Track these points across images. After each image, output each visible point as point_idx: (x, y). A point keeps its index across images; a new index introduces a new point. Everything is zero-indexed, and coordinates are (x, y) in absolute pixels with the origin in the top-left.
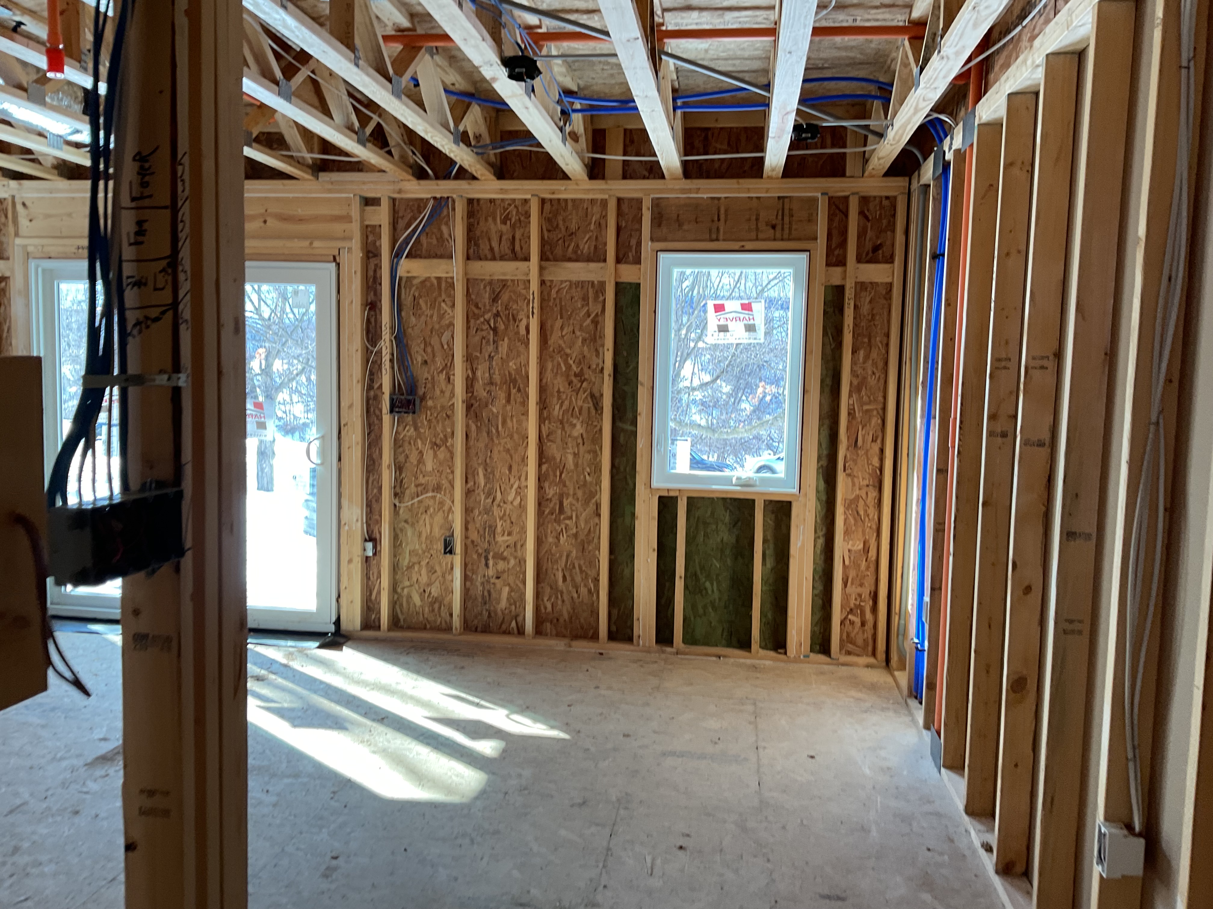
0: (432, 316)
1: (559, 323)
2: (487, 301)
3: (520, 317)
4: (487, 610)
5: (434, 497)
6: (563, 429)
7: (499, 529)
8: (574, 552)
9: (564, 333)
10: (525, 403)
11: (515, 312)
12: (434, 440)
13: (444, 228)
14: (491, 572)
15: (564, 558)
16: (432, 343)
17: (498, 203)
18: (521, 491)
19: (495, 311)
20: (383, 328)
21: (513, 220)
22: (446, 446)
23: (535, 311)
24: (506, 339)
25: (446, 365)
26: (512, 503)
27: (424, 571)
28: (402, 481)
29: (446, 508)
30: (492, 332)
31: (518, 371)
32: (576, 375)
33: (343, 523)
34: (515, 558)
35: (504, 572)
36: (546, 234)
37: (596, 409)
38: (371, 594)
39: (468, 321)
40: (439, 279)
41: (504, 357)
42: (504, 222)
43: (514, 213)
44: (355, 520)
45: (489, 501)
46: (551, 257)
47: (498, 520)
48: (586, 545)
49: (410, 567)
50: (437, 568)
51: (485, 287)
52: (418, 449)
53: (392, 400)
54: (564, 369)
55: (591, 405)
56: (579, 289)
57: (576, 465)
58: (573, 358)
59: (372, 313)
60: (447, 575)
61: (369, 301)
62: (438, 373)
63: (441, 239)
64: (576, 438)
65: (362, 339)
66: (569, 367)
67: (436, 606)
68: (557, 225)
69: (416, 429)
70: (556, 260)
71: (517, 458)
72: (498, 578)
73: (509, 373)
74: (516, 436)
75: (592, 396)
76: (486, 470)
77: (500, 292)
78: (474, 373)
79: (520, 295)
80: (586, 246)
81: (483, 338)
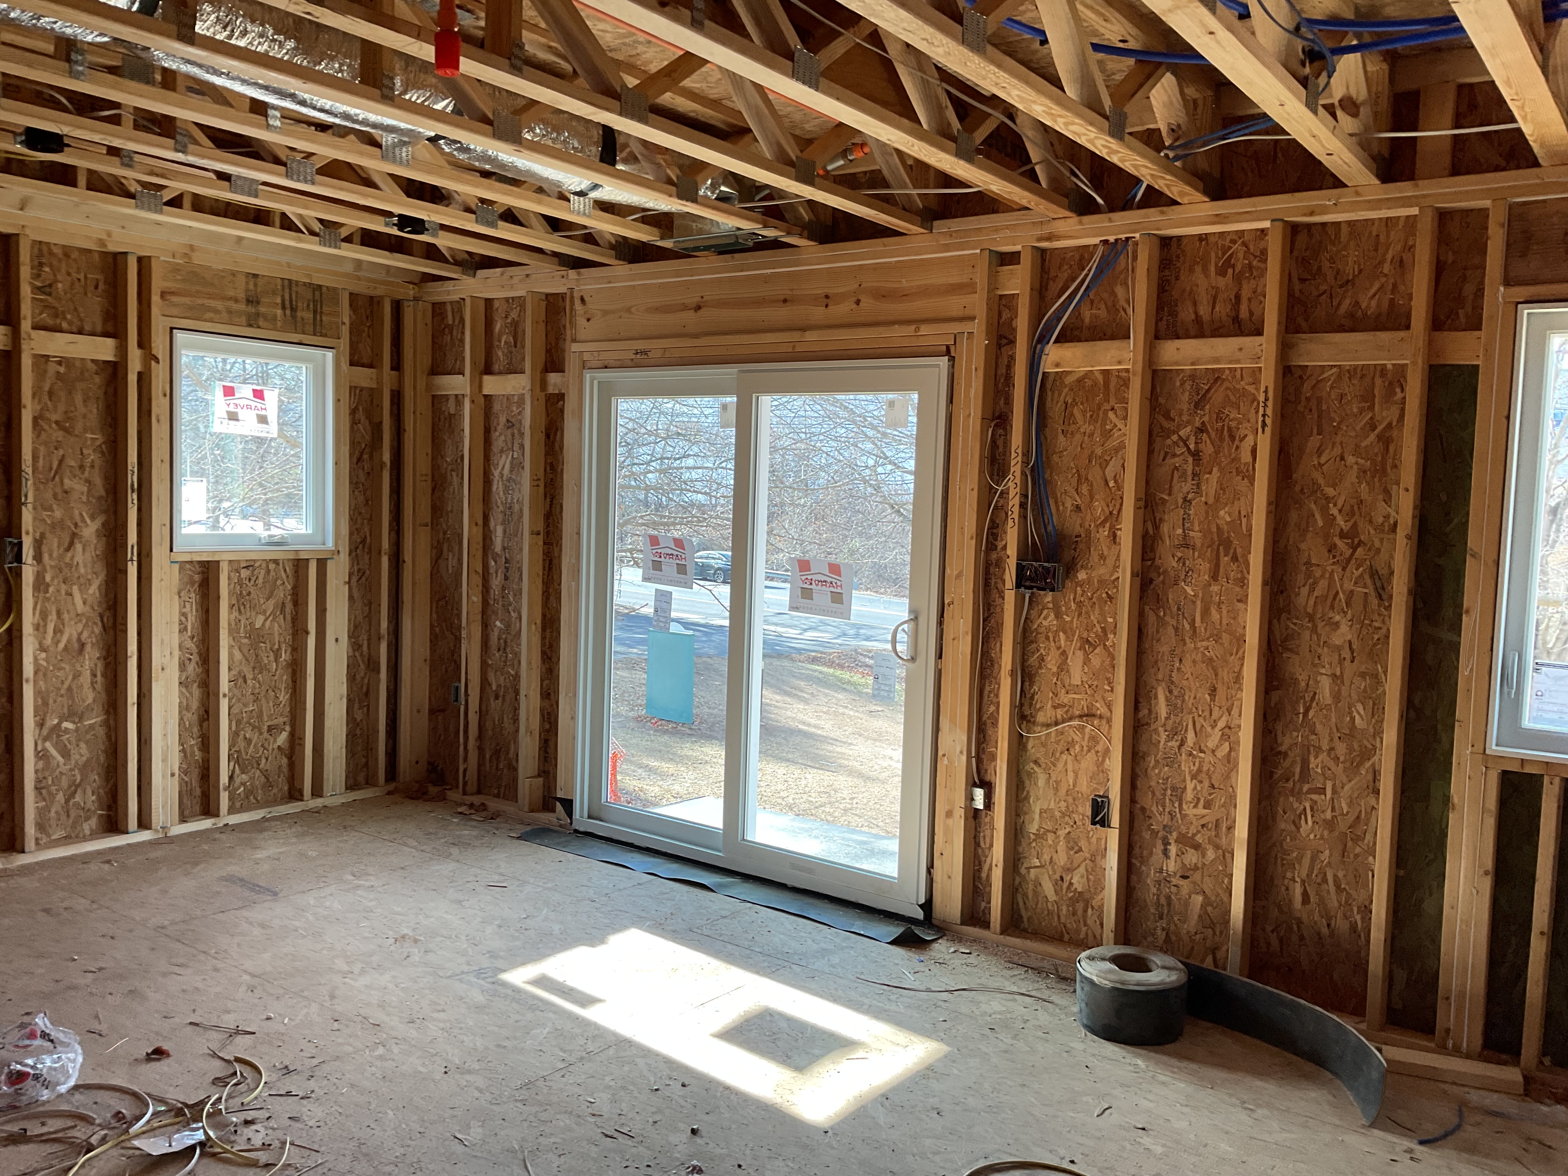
0: (1091, 435)
1: (1314, 441)
2: (1185, 407)
3: (1242, 432)
4: (1163, 929)
5: (1081, 729)
6: (1314, 630)
7: (1189, 795)
8: (1327, 852)
9: (1323, 461)
10: (1242, 582)
11: (1233, 424)
12: (1085, 635)
13: (1119, 291)
14: (1172, 866)
15: (1306, 861)
16: (1090, 477)
17: (1212, 240)
18: (1229, 733)
19: (1198, 424)
20: (1013, 455)
21: (1239, 267)
22: (1105, 645)
23: (1268, 421)
24: (1215, 470)
25: (1111, 513)
26: (1213, 751)
27: (1062, 846)
28: (1032, 698)
29: (1099, 748)
30: (1190, 459)
31: (1234, 524)
32: (1342, 535)
33: (940, 753)
34: (1217, 847)
35: (1196, 868)
36: (1297, 286)
37: (1380, 597)
38: (980, 871)
39: (1151, 442)
40: (1106, 373)
41: (1211, 501)
42: (1221, 272)
43: (1241, 255)
44: (958, 750)
45: (1174, 744)
46: (1304, 324)
47: (1188, 778)
48: (1350, 844)
49: (1040, 836)
50: (1083, 844)
51: (1182, 384)
52: (1059, 648)
53: (1020, 569)
54: (1320, 523)
55: (1370, 590)
56: (1355, 381)
57: (1337, 697)
58: (1340, 505)
59: (1001, 431)
60: (1098, 858)
61: (997, 414)
62: (1097, 526)
63: (1113, 308)
64: (1339, 648)
65: (981, 472)
66: (1330, 520)
67: (1080, 906)
68: (1320, 268)
69: (1058, 616)
70: (1313, 330)
71: (1225, 675)
72: (1184, 877)
73: (1218, 528)
74: (1225, 637)
75: (1373, 573)
76: (1171, 692)
77: (1208, 391)
78: (1157, 527)
79: (1244, 393)
80: (1374, 303)
81: (1176, 468)
